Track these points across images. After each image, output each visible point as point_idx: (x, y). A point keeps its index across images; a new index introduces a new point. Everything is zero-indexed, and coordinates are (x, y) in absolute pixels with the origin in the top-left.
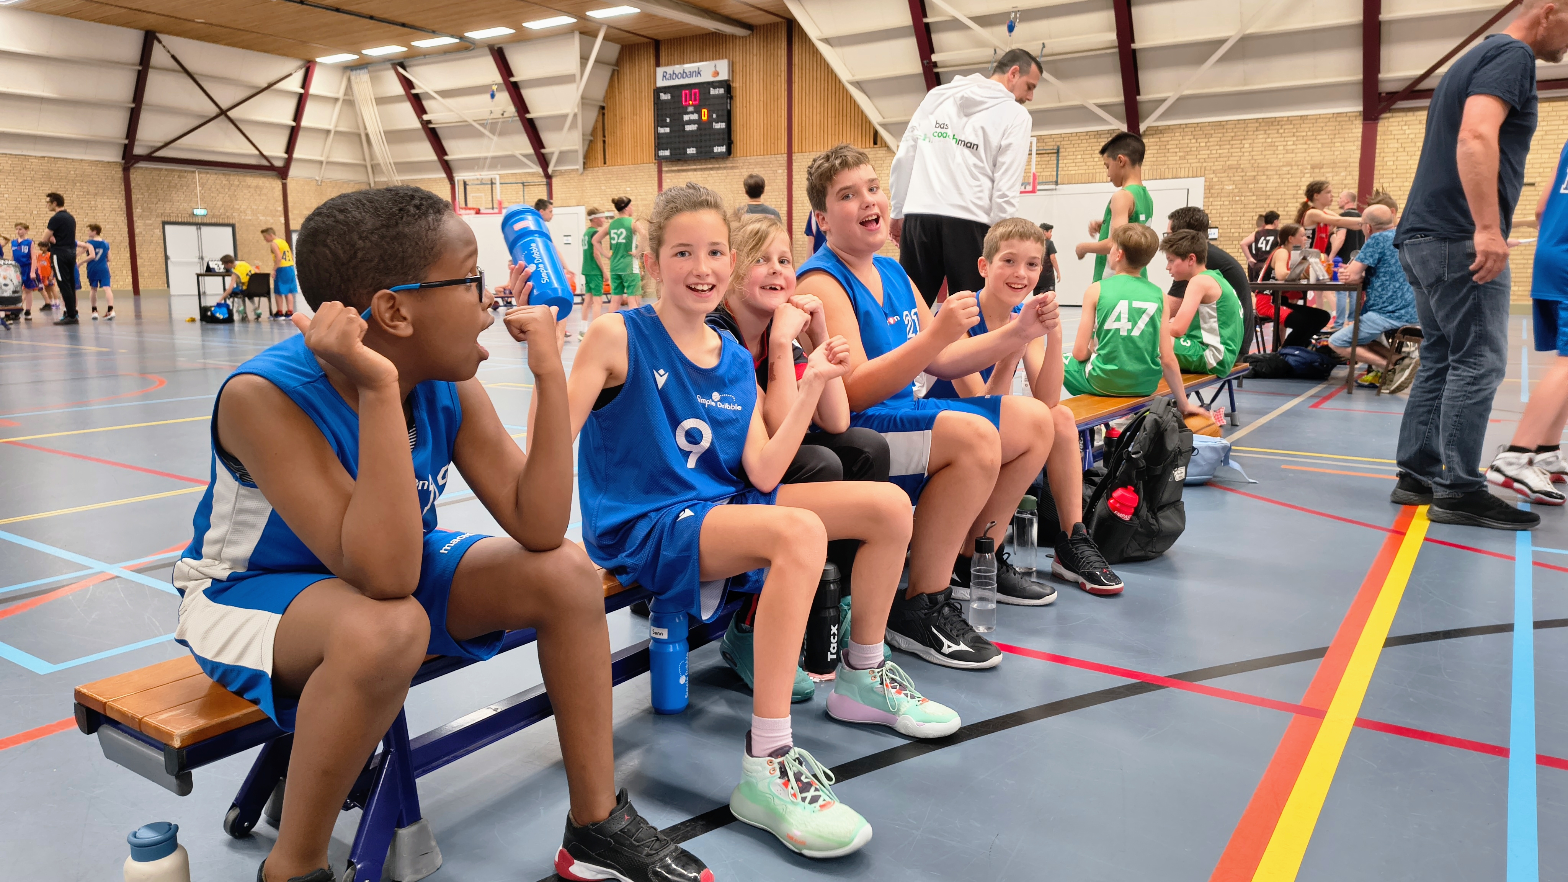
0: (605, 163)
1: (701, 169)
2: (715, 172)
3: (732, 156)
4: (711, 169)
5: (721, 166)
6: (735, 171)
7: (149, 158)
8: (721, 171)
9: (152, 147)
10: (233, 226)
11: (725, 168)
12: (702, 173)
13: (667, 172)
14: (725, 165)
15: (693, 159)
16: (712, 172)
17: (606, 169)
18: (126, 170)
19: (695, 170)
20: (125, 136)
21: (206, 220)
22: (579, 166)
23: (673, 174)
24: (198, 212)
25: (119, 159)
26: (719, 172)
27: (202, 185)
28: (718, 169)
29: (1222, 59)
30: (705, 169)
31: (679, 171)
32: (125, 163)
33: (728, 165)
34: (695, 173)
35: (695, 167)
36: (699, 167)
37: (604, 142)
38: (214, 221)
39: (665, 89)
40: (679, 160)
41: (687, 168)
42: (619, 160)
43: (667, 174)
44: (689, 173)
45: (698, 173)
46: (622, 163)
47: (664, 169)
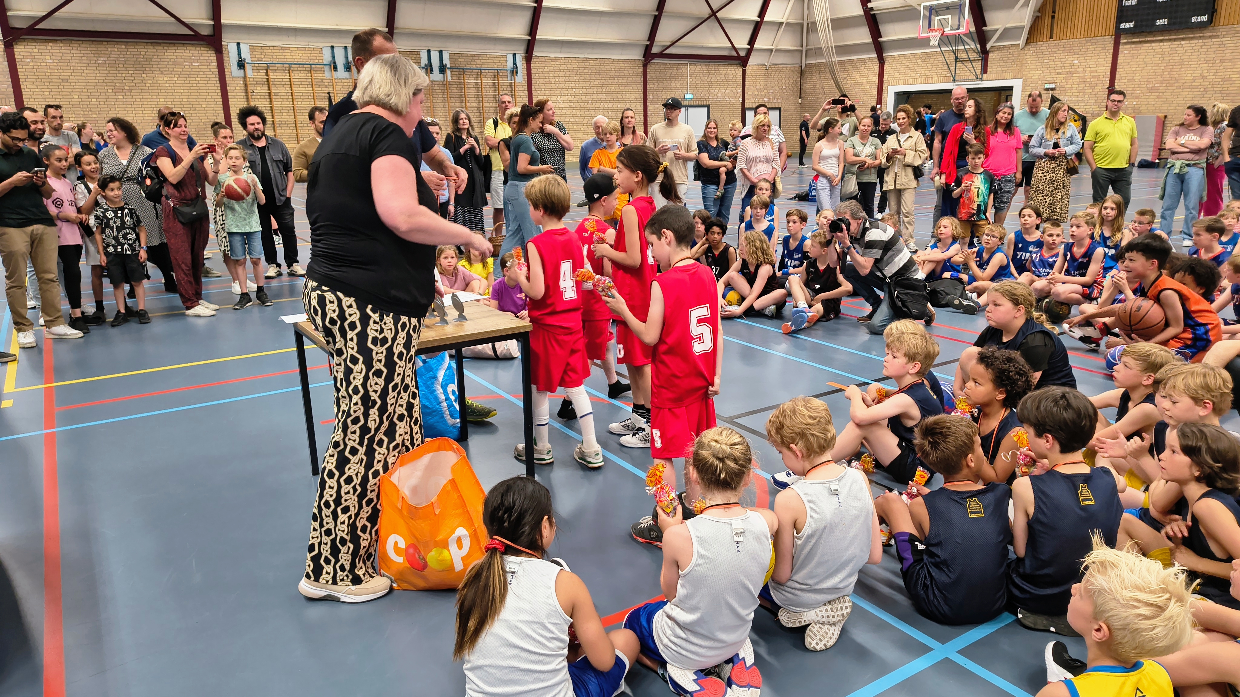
0: (1051, 37)
1: (1170, 40)
2: (1187, 42)
3: (1213, 24)
4: (1183, 39)
5: (1197, 35)
6: (1214, 40)
7: (661, 55)
8: (1196, 41)
9: (663, 46)
10: (708, 107)
11: (1200, 38)
12: (1170, 43)
13: (1125, 44)
14: (1201, 35)
15: (1163, 30)
16: (1183, 42)
17: (1052, 43)
18: (645, 66)
19: (1161, 41)
20: (647, 39)
21: (692, 103)
22: (1022, 41)
23: (1133, 46)
24: (687, 96)
25: (641, 58)
26: (1191, 42)
27: (691, 75)
28: (1192, 38)
30: (1175, 40)
31: (1141, 42)
32: (645, 60)
33: (1206, 35)
34: (1161, 44)
35: (1162, 38)
36: (1166, 38)
37: (1053, 17)
38: (697, 103)
40: (1143, 32)
41: (1152, 39)
42: (1068, 35)
43: (1126, 46)
44: (1153, 44)
45: (1165, 44)
46: (1071, 37)
47: (1122, 41)
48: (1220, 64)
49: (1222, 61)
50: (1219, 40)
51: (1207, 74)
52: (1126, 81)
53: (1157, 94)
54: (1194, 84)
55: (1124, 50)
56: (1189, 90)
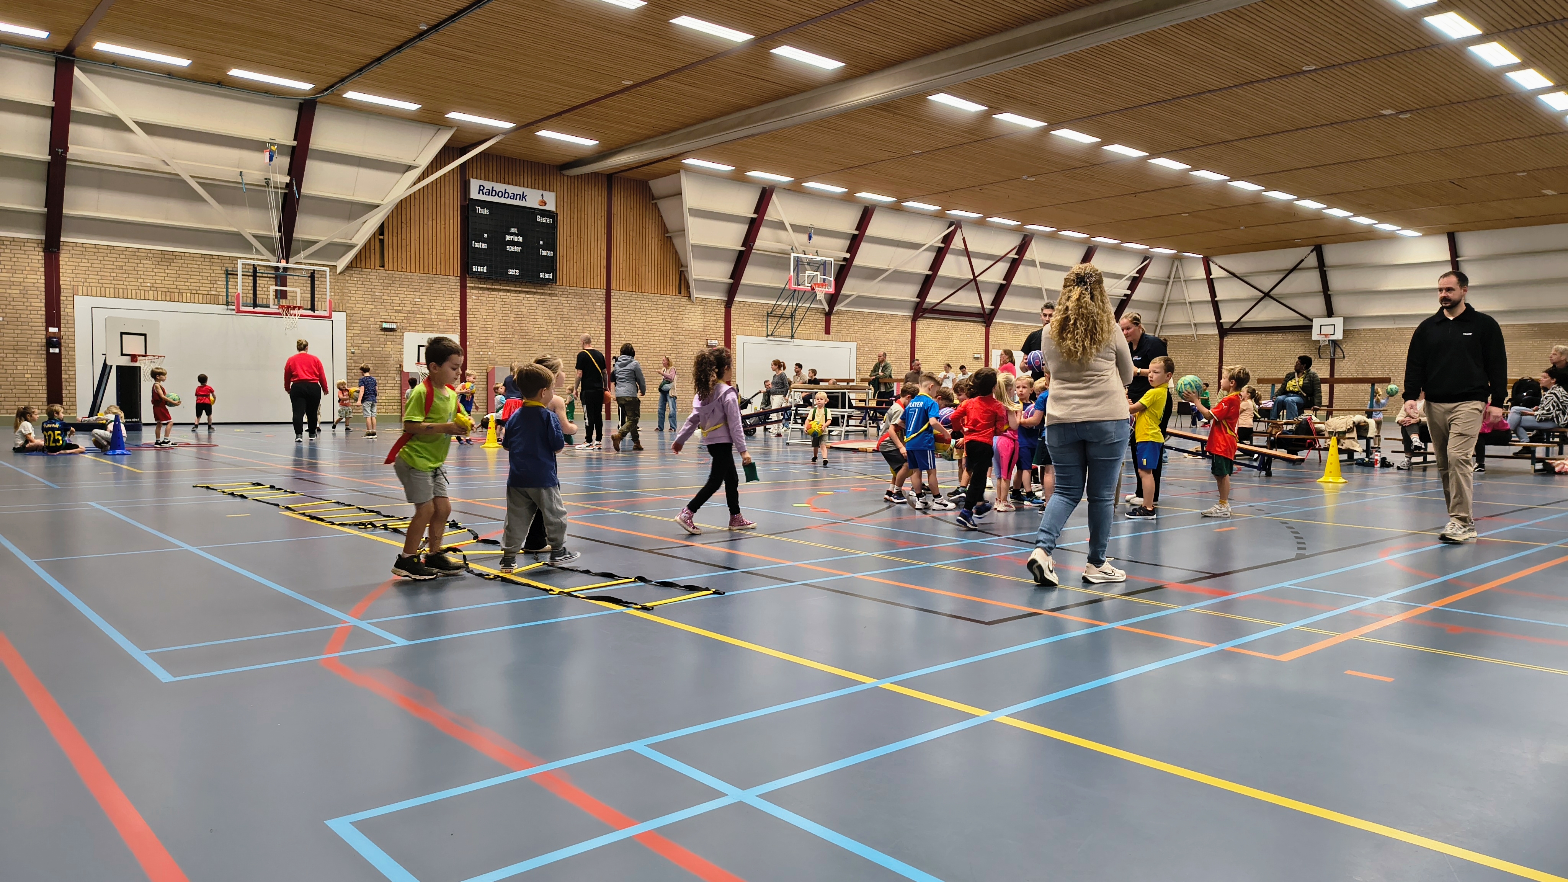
0: (381, 266)
2: (531, 296)
3: (554, 283)
4: (527, 292)
5: (539, 291)
6: (553, 298)
8: (539, 297)
11: (542, 294)
12: (516, 295)
13: (472, 288)
15: (513, 280)
17: (380, 272)
19: (508, 291)
22: (343, 264)
23: (481, 292)
26: (535, 296)
28: (535, 293)
29: (883, 280)
30: (520, 292)
31: (488, 289)
33: (546, 291)
34: (508, 294)
35: (508, 288)
36: (512, 288)
37: (382, 242)
39: (484, 204)
41: (499, 287)
42: (404, 266)
43: (472, 291)
44: (500, 293)
45: (512, 295)
46: (408, 270)
47: (468, 285)
48: (560, 321)
49: (562, 319)
50: (557, 298)
51: (552, 330)
52: (478, 328)
53: (511, 345)
54: (542, 338)
55: (473, 296)
56: (539, 344)
